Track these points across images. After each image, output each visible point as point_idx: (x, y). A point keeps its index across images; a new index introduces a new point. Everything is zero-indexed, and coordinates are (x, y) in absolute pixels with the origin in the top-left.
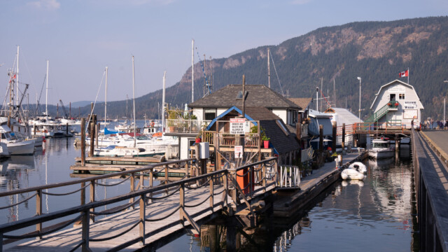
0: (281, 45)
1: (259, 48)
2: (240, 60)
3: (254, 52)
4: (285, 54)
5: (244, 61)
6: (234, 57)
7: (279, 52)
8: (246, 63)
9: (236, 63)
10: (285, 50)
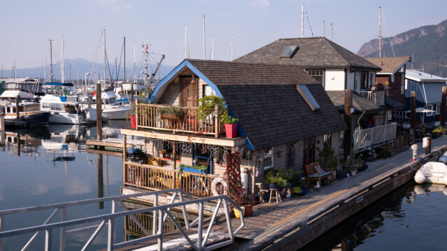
0: (440, 24)
1: (421, 28)
2: (404, 38)
3: (416, 31)
4: (443, 31)
5: (407, 39)
6: (399, 36)
7: (439, 30)
8: (409, 41)
9: (401, 40)
10: (444, 29)
